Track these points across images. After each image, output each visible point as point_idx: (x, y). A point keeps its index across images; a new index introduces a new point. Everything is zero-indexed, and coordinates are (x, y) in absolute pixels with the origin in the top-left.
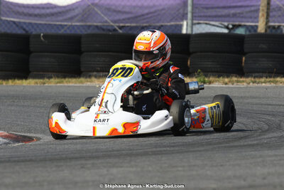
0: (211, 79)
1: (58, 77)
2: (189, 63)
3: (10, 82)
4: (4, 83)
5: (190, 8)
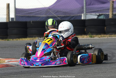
0: (94, 36)
2: (85, 30)
3: (21, 39)
4: (19, 40)
5: (85, 10)
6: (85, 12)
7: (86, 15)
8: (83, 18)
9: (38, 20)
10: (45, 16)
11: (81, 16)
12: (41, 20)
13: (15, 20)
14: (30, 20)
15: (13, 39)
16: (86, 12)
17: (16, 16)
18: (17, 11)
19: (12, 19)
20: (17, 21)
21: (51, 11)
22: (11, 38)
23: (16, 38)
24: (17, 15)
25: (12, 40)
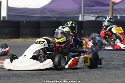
1: (31, 38)
2: (82, 32)
3: (13, 40)
4: (10, 40)
5: (82, 11)
6: (82, 13)
7: (84, 16)
8: (80, 19)
9: (32, 20)
10: (40, 16)
11: (79, 17)
12: (35, 20)
13: (6, 19)
14: (23, 20)
15: (4, 40)
16: (84, 13)
17: (8, 15)
18: (9, 9)
19: (4, 17)
20: (9, 20)
21: (46, 11)
22: (2, 39)
23: (7, 38)
24: (9, 13)
25: (2, 40)
